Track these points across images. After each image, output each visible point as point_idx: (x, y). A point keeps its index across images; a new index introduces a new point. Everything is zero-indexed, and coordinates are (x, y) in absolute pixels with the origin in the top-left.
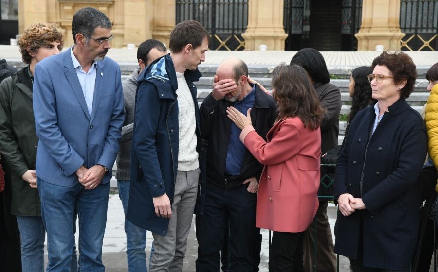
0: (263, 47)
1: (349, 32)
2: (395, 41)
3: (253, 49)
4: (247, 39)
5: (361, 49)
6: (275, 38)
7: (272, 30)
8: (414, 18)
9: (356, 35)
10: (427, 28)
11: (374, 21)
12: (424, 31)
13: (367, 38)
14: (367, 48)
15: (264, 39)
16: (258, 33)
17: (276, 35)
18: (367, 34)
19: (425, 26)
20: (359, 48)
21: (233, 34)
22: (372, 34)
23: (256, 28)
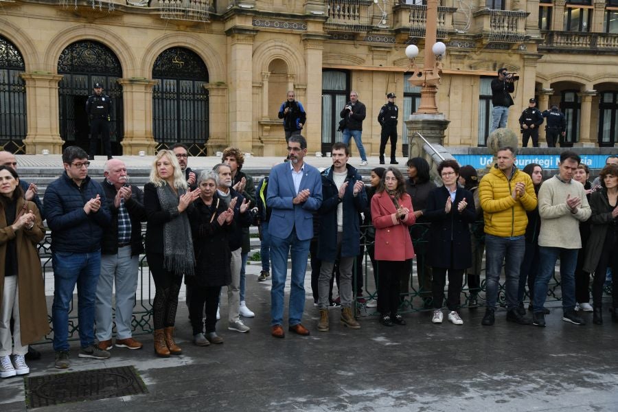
0: (46, 152)
1: (115, 140)
2: (151, 148)
3: (35, 154)
4: (28, 145)
5: (126, 154)
6: (54, 144)
7: (50, 137)
8: (161, 131)
9: (121, 143)
10: (171, 139)
11: (135, 132)
12: (169, 141)
13: (131, 145)
14: (131, 153)
15: (45, 145)
16: (38, 139)
17: (55, 141)
18: (131, 142)
19: (169, 137)
20: (124, 153)
21: (11, 140)
22: (134, 142)
23: (36, 135)
